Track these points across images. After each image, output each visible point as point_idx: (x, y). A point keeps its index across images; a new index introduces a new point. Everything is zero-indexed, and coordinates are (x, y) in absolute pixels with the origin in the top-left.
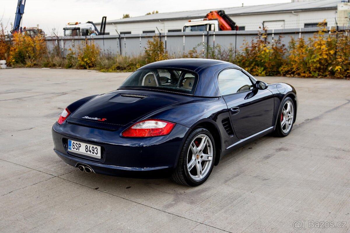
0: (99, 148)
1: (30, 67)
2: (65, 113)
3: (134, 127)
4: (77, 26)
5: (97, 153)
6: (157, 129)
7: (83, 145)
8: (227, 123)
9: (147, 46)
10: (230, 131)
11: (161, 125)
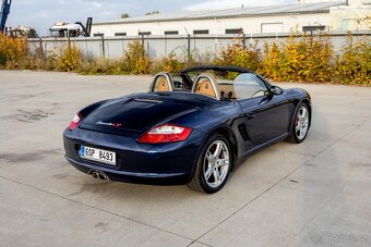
0: (114, 154)
1: (11, 69)
2: (76, 119)
3: (150, 133)
4: (64, 27)
5: (112, 159)
6: (173, 135)
7: (97, 151)
8: (242, 128)
9: (128, 49)
10: (245, 136)
11: (178, 130)
